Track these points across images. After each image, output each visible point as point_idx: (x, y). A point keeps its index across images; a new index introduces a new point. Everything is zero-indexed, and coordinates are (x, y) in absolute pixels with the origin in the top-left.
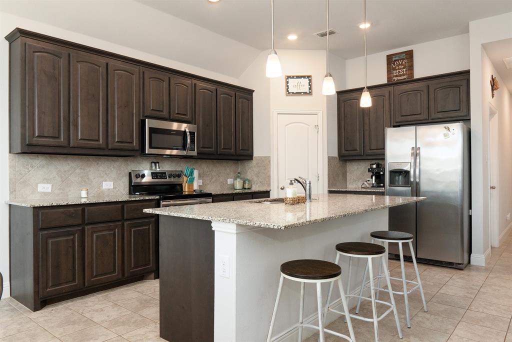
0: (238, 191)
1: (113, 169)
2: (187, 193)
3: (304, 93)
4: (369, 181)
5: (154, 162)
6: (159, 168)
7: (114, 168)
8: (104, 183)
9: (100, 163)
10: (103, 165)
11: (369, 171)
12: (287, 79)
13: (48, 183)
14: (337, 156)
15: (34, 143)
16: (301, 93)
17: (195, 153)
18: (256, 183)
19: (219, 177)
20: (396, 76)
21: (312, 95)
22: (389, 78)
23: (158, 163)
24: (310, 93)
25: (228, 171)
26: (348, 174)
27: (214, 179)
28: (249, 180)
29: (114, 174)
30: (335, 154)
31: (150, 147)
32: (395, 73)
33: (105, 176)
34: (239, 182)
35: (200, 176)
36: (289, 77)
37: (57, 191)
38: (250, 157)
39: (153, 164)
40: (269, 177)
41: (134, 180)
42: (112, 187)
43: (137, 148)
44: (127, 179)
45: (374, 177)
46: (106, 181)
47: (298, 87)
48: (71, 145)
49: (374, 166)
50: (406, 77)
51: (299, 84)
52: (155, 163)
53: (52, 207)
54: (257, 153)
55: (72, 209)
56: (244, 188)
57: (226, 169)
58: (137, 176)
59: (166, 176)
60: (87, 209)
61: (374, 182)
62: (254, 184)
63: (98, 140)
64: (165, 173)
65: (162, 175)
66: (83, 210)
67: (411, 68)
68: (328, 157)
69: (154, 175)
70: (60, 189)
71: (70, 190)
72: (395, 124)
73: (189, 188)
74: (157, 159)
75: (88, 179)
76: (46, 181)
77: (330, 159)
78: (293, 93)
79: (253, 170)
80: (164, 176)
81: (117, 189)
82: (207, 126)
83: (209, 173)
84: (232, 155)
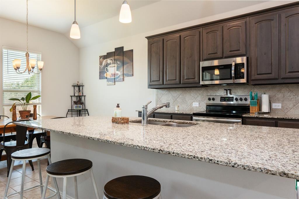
1: (198, 95)
5: (226, 90)
8: (194, 103)
9: (191, 92)
10: (193, 93)
15: (151, 84)
29: (199, 98)
33: (194, 99)
41: (208, 102)
42: (198, 106)
43: (198, 81)
58: (210, 99)
64: (233, 97)
65: (230, 99)
69: (222, 99)
73: (252, 110)
75: (185, 100)
80: (232, 99)
81: (201, 107)
82: (265, 54)
83: (292, 97)
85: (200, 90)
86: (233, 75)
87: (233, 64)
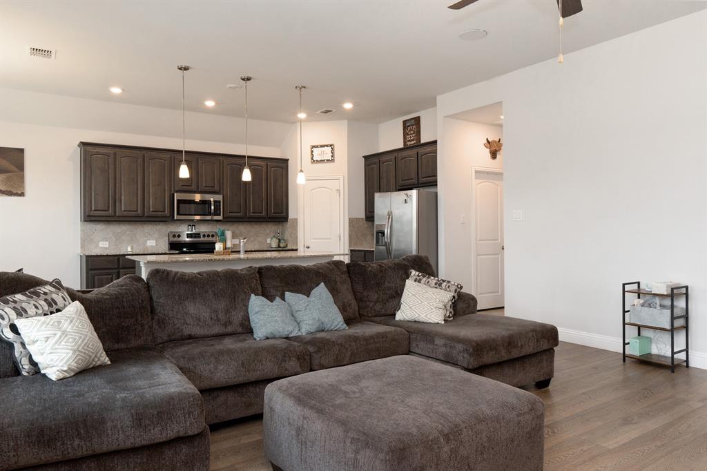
3: (327, 160)
5: (190, 225)
6: (195, 230)
7: (156, 230)
8: (148, 241)
9: (145, 227)
10: (147, 228)
12: (312, 148)
13: (106, 241)
14: (364, 217)
15: (91, 214)
16: (324, 160)
17: (220, 218)
19: (258, 237)
20: (409, 141)
21: (334, 162)
22: (405, 143)
23: (194, 226)
24: (333, 160)
25: (268, 231)
27: (252, 239)
28: (284, 240)
29: (156, 235)
31: (178, 214)
32: (408, 138)
33: (149, 237)
34: (274, 241)
35: (234, 237)
36: (314, 147)
37: (112, 246)
38: (285, 219)
39: (190, 227)
41: (172, 239)
42: (155, 244)
43: (168, 215)
44: (166, 239)
46: (150, 240)
47: (322, 155)
48: (118, 215)
50: (415, 142)
51: (323, 153)
52: (192, 226)
53: (97, 256)
54: (291, 216)
55: (111, 258)
56: (279, 247)
57: (266, 230)
58: (174, 236)
59: (200, 236)
63: (137, 211)
65: (197, 235)
66: (119, 259)
67: (418, 133)
68: (349, 218)
69: (189, 236)
70: (114, 245)
72: (400, 188)
74: (192, 223)
75: (135, 238)
76: (105, 239)
77: (351, 220)
78: (317, 161)
79: (288, 231)
81: (159, 246)
83: (246, 233)
84: (264, 218)
85: (158, 225)
86: (212, 211)
87: (212, 200)
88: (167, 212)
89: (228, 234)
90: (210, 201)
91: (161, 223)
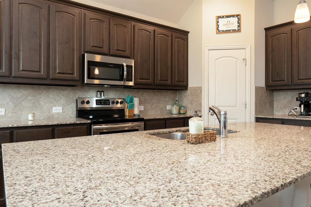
0: (175, 116)
1: (62, 97)
2: (127, 118)
3: (233, 30)
4: (296, 109)
5: (99, 91)
6: (104, 96)
7: (63, 95)
8: (53, 108)
9: (50, 92)
10: (53, 93)
11: (297, 100)
12: (218, 19)
13: (2, 107)
14: (264, 86)
16: (230, 30)
17: (131, 84)
18: (190, 109)
19: (159, 103)
21: (240, 31)
23: (103, 92)
24: (239, 30)
25: (167, 99)
26: (275, 102)
27: (155, 105)
28: (184, 107)
29: (63, 101)
30: (262, 84)
31: (89, 78)
33: (55, 103)
34: (175, 108)
35: (140, 103)
36: (219, 17)
37: (10, 115)
38: (185, 87)
39: (99, 93)
40: (201, 104)
41: (80, 106)
42: (61, 111)
43: (78, 78)
44: (74, 105)
45: (302, 106)
46: (55, 106)
47: (228, 25)
48: (13, 75)
49: (303, 95)
51: (229, 23)
52: (101, 92)
54: (191, 84)
56: (180, 113)
57: (166, 97)
58: (83, 102)
59: (109, 103)
60: (15, 131)
61: (302, 111)
62: (188, 110)
63: (39, 71)
64: (109, 100)
65: (106, 102)
68: (255, 87)
69: (98, 102)
70: (13, 112)
71: (22, 114)
73: (129, 113)
74: (100, 88)
75: (39, 104)
77: (257, 89)
78: (223, 31)
79: (188, 99)
80: (108, 103)
81: (66, 113)
82: (145, 61)
83: (150, 100)
84: (169, 86)
85: (65, 90)
86: (125, 77)
87: (125, 64)
88: (76, 75)
89: (136, 101)
90: (123, 65)
91: (68, 88)
